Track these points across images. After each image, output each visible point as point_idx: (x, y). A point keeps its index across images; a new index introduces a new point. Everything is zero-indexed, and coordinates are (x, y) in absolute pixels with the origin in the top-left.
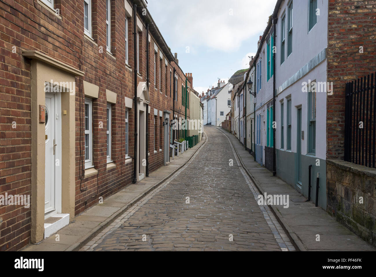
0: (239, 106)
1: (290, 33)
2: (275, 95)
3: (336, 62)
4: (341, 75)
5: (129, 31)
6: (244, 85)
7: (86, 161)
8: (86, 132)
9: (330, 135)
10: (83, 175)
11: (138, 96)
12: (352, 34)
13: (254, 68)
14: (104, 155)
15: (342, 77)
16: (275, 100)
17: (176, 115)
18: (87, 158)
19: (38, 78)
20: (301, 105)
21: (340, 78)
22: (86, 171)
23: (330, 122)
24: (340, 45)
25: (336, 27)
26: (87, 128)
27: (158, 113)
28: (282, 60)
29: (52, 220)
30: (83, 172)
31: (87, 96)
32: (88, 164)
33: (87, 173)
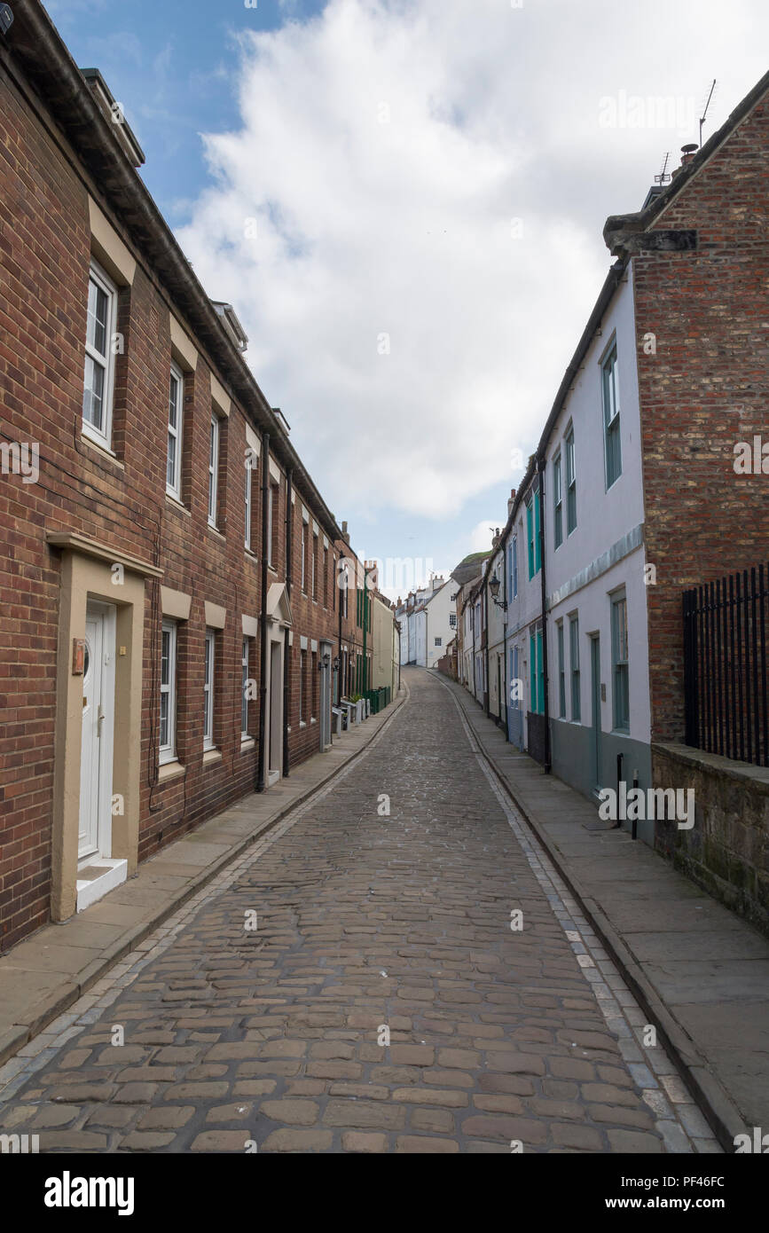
0: (473, 627)
1: (572, 490)
2: (546, 610)
3: (663, 551)
4: (674, 574)
5: (253, 484)
6: (483, 586)
7: (162, 748)
8: (164, 688)
9: (657, 694)
10: (156, 778)
11: (268, 613)
12: (689, 498)
13: (502, 554)
14: (198, 736)
15: (674, 580)
16: (547, 619)
17: (346, 647)
18: (164, 742)
19: (74, 586)
20: (598, 632)
21: (671, 582)
22: (160, 769)
23: (656, 667)
24: (667, 517)
25: (658, 484)
26: (165, 681)
27: (309, 645)
28: (558, 542)
29: (92, 873)
30: (156, 771)
31: (166, 617)
32: (166, 754)
33: (164, 773)
